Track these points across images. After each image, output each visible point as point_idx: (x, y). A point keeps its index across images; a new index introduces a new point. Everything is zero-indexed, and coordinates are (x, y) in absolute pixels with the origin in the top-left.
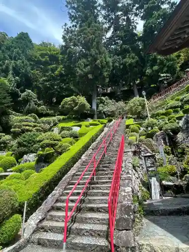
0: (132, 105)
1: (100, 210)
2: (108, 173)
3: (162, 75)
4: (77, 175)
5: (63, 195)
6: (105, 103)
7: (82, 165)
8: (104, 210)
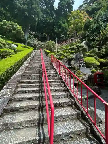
0: (49, 43)
1: (62, 105)
2: (50, 76)
3: (62, 35)
4: (24, 76)
5: (16, 93)
6: (32, 39)
7: (27, 69)
8: (65, 104)
